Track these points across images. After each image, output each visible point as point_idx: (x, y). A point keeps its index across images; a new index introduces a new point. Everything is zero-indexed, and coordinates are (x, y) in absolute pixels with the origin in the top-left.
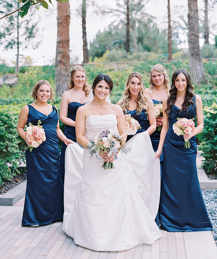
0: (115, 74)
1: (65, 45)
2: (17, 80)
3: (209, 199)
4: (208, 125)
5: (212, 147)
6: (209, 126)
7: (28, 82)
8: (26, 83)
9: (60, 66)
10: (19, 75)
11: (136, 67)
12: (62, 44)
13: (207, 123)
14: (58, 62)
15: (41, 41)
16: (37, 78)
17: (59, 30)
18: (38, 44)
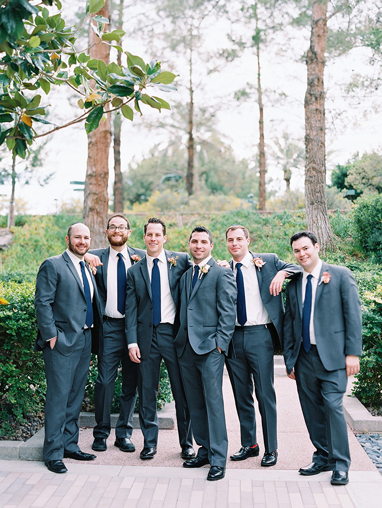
0: (179, 233)
1: (100, 181)
2: (11, 239)
3: (379, 450)
4: (371, 323)
5: (377, 360)
6: (375, 324)
7: (30, 243)
8: (27, 244)
9: (91, 217)
10: (14, 231)
11: (214, 221)
12: (96, 179)
13: (371, 319)
14: (88, 210)
15: (54, 173)
16: (45, 236)
17: (90, 155)
18: (48, 178)
